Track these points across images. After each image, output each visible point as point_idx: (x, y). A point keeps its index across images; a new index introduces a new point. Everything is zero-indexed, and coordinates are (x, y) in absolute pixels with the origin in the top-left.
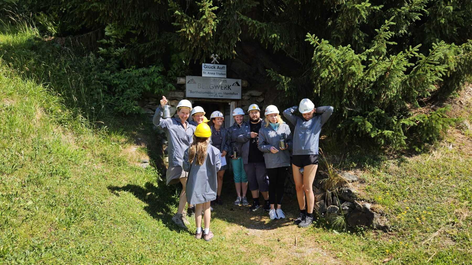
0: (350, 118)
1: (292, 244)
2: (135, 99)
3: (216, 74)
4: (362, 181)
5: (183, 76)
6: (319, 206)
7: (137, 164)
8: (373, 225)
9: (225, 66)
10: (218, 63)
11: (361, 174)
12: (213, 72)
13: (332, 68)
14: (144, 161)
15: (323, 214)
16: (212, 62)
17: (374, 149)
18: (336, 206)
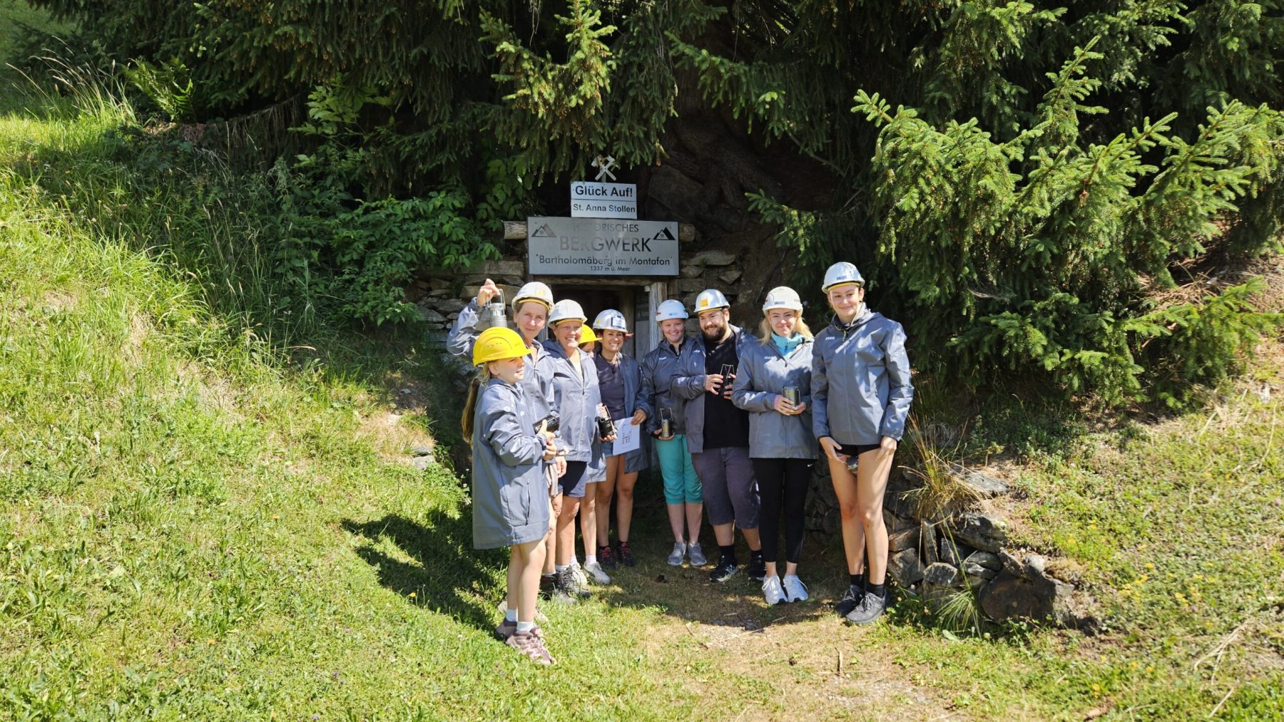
0: (982, 319)
1: (828, 672)
2: (398, 283)
3: (608, 208)
4: (1020, 495)
5: (521, 218)
6: (901, 565)
7: (400, 460)
8: (1054, 616)
9: (634, 187)
10: (614, 178)
11: (1016, 474)
12: (601, 204)
13: (928, 183)
14: (420, 451)
15: (913, 586)
16: (597, 178)
17: (1049, 403)
18: (948, 565)
